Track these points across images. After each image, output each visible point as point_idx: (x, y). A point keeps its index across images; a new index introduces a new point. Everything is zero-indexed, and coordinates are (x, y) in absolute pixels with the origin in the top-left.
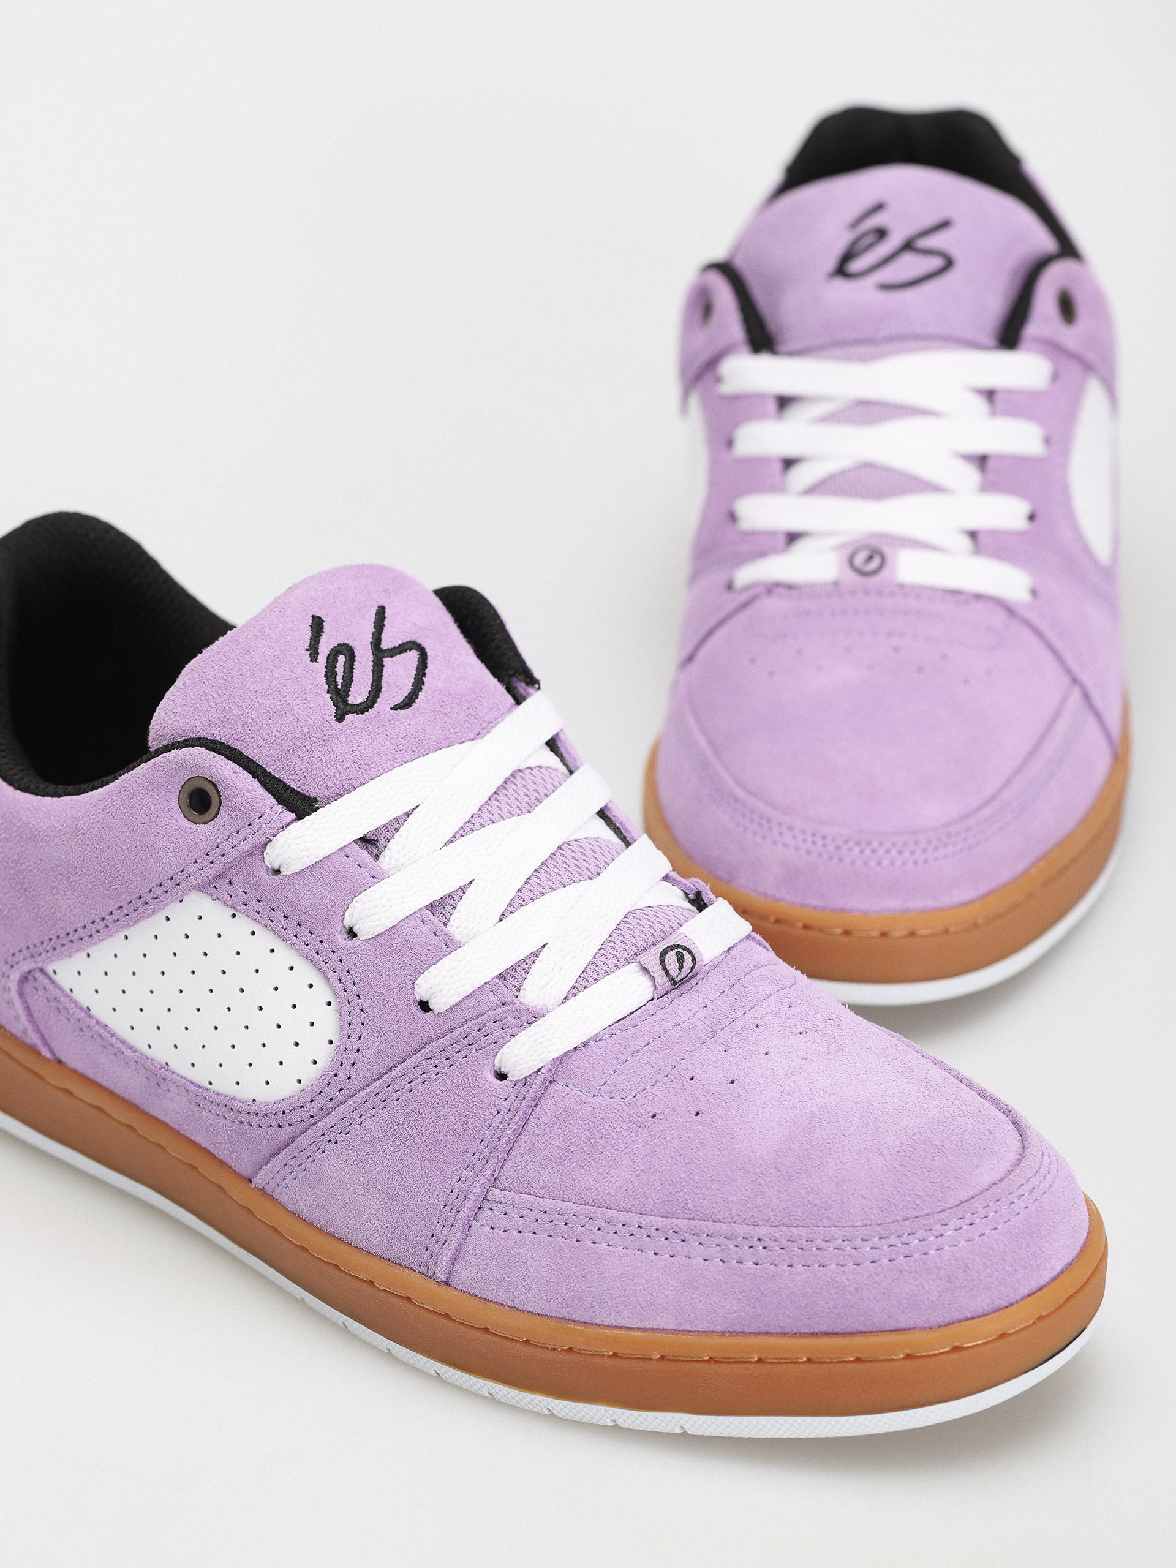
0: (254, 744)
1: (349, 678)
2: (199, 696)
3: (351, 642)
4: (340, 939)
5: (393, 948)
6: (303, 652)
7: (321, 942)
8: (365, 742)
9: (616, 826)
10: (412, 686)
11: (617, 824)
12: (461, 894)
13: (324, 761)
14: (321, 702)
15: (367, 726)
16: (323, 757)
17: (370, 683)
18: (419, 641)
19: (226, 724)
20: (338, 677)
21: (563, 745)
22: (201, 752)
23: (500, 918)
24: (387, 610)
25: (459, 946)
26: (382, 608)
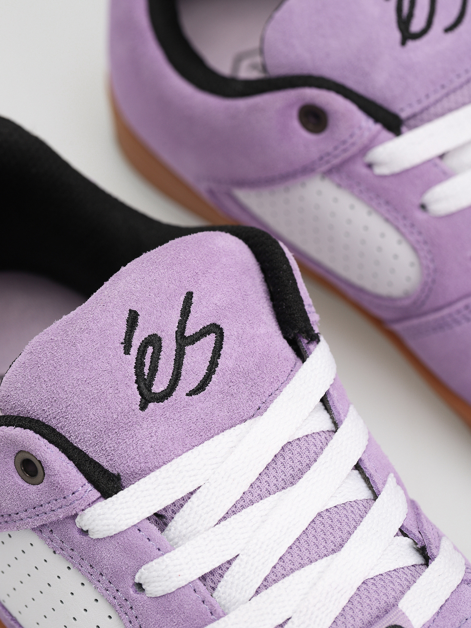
0: (75, 422)
1: (154, 369)
2: (34, 378)
3: (159, 333)
4: (132, 592)
5: (170, 609)
6: (119, 344)
7: (117, 590)
8: (162, 428)
9: (366, 476)
10: (207, 370)
11: (367, 475)
12: (227, 566)
13: (128, 444)
14: (130, 392)
15: (165, 413)
16: (127, 440)
17: (171, 371)
18: (218, 323)
19: (54, 404)
20: (145, 368)
21: (333, 402)
22: (30, 433)
23: (257, 592)
24: (194, 295)
25: (221, 617)
26: (189, 296)
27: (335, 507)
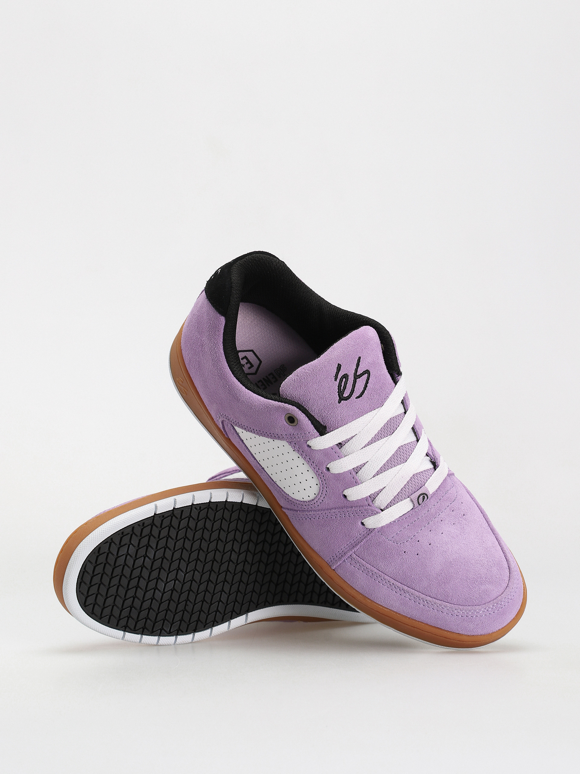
1: (345, 387)
3: (348, 373)
4: (324, 471)
5: (339, 479)
6: (333, 377)
7: (319, 469)
8: (346, 410)
9: (415, 432)
10: (363, 388)
12: (363, 465)
13: (332, 416)
14: (335, 396)
15: (347, 405)
17: (351, 389)
18: (369, 369)
20: (342, 387)
21: (405, 401)
22: (295, 408)
23: (374, 477)
24: (361, 358)
25: (360, 484)
26: (360, 358)
27: (405, 445)
